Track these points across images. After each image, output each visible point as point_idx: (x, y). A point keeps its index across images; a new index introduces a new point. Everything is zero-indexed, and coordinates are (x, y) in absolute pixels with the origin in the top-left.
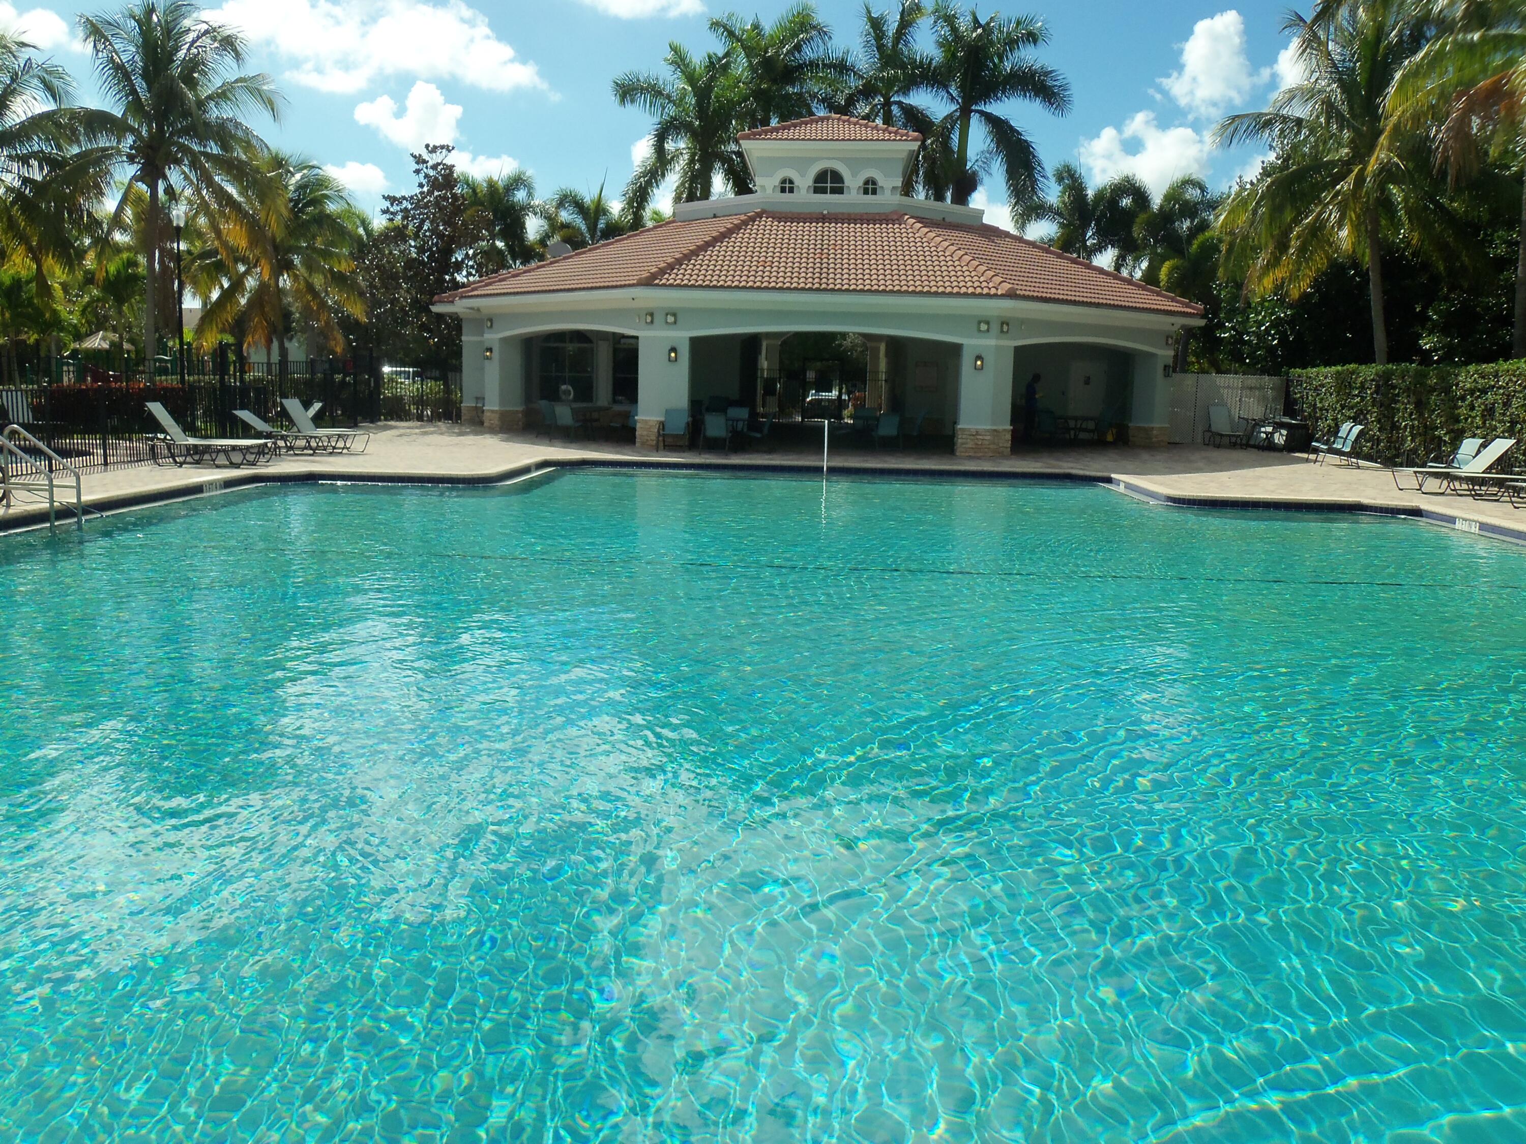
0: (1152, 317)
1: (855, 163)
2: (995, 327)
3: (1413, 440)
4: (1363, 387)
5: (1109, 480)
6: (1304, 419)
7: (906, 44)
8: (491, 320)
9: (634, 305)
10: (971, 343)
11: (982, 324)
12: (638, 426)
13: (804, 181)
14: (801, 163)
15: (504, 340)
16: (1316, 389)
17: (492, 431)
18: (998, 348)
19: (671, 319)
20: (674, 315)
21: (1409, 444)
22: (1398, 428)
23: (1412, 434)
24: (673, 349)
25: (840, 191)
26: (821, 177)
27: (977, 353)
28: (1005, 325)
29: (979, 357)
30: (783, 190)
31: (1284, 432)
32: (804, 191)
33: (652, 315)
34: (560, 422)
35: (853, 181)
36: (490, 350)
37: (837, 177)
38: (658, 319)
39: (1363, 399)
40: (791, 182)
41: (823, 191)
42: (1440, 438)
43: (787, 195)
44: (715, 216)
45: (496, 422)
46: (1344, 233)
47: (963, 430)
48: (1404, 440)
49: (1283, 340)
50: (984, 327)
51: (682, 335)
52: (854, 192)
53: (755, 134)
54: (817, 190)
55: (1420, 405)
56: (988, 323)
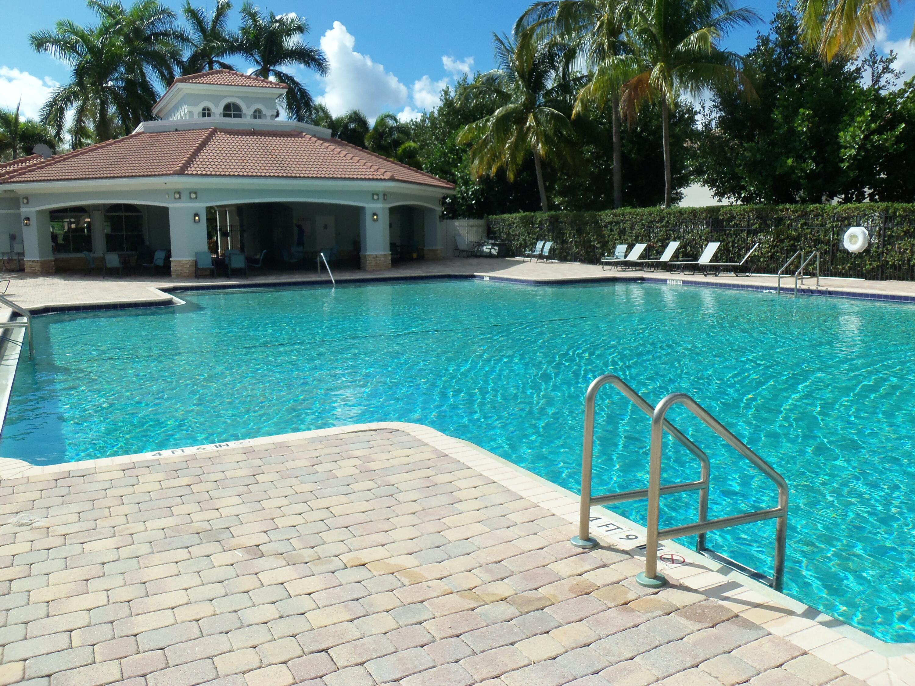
0: (431, 189)
1: (250, 100)
2: (381, 196)
3: (576, 248)
4: (541, 223)
5: (474, 277)
6: (503, 241)
7: (221, 26)
8: (27, 199)
9: (166, 187)
10: (370, 206)
11: (374, 195)
12: (172, 264)
13: (217, 110)
14: (216, 98)
15: (39, 212)
16: (510, 225)
17: (34, 274)
18: (383, 208)
19: (193, 196)
20: (195, 193)
21: (575, 249)
22: (567, 243)
23: (575, 245)
24: (196, 215)
25: (239, 116)
26: (227, 107)
27: (374, 212)
28: (385, 196)
29: (374, 214)
30: (204, 115)
31: (497, 248)
32: (217, 116)
33: (179, 193)
34: (109, 266)
35: (248, 111)
36: (28, 219)
37: (237, 108)
38: (184, 196)
39: (541, 229)
40: (208, 110)
41: (229, 116)
42: (594, 246)
43: (207, 118)
44: (176, 130)
45: (38, 268)
46: (540, 146)
47: (369, 255)
48: (571, 248)
49: (478, 201)
50: (376, 197)
51: (201, 206)
52: (248, 118)
53: (186, 79)
54: (225, 115)
55: (579, 231)
56: (378, 195)
